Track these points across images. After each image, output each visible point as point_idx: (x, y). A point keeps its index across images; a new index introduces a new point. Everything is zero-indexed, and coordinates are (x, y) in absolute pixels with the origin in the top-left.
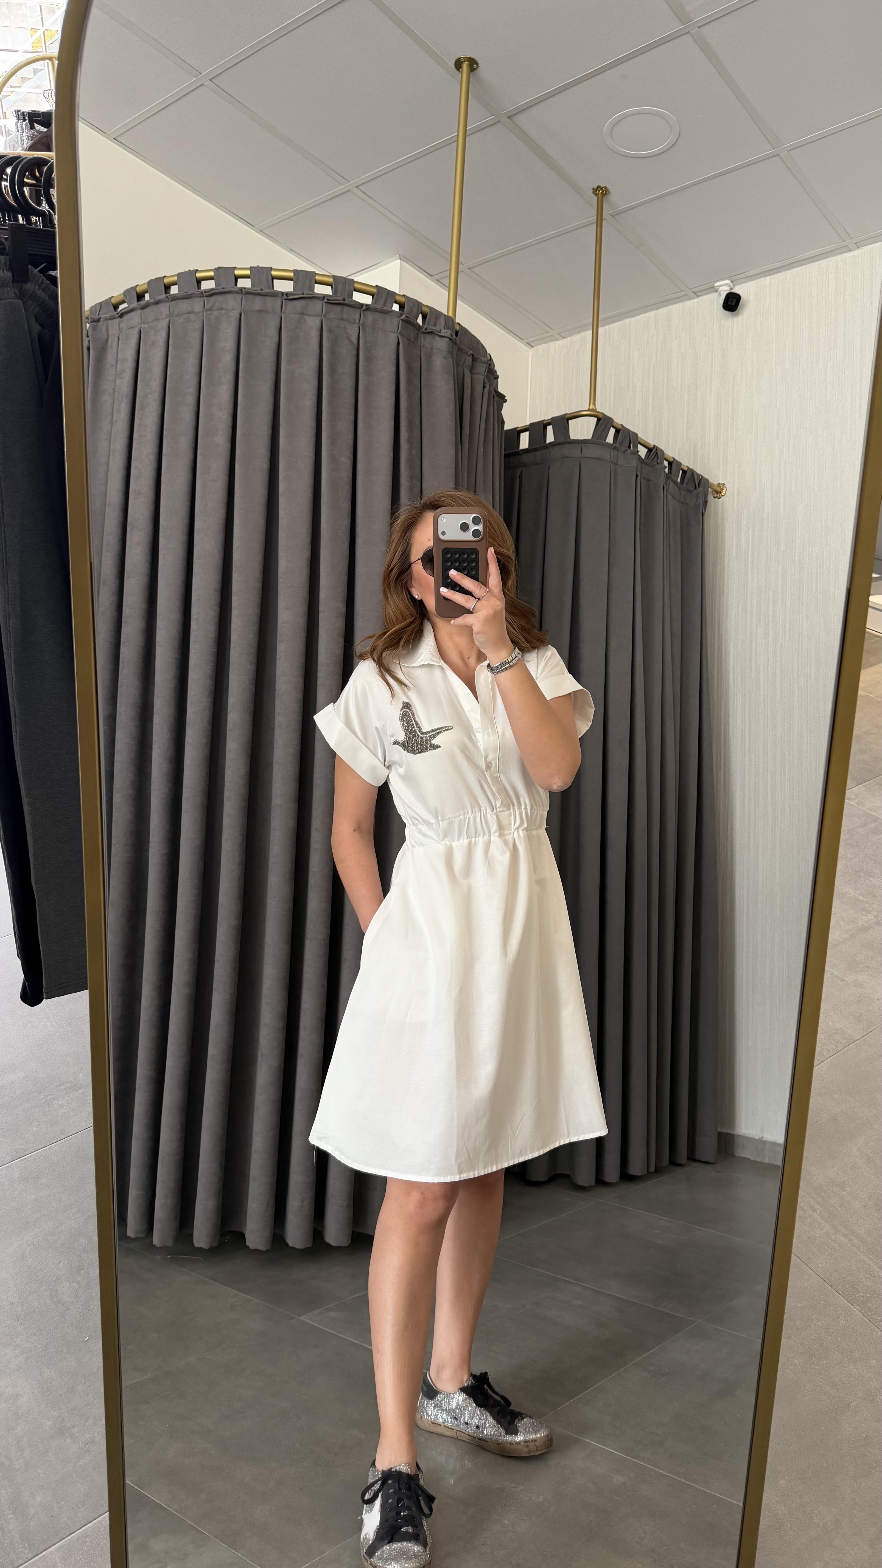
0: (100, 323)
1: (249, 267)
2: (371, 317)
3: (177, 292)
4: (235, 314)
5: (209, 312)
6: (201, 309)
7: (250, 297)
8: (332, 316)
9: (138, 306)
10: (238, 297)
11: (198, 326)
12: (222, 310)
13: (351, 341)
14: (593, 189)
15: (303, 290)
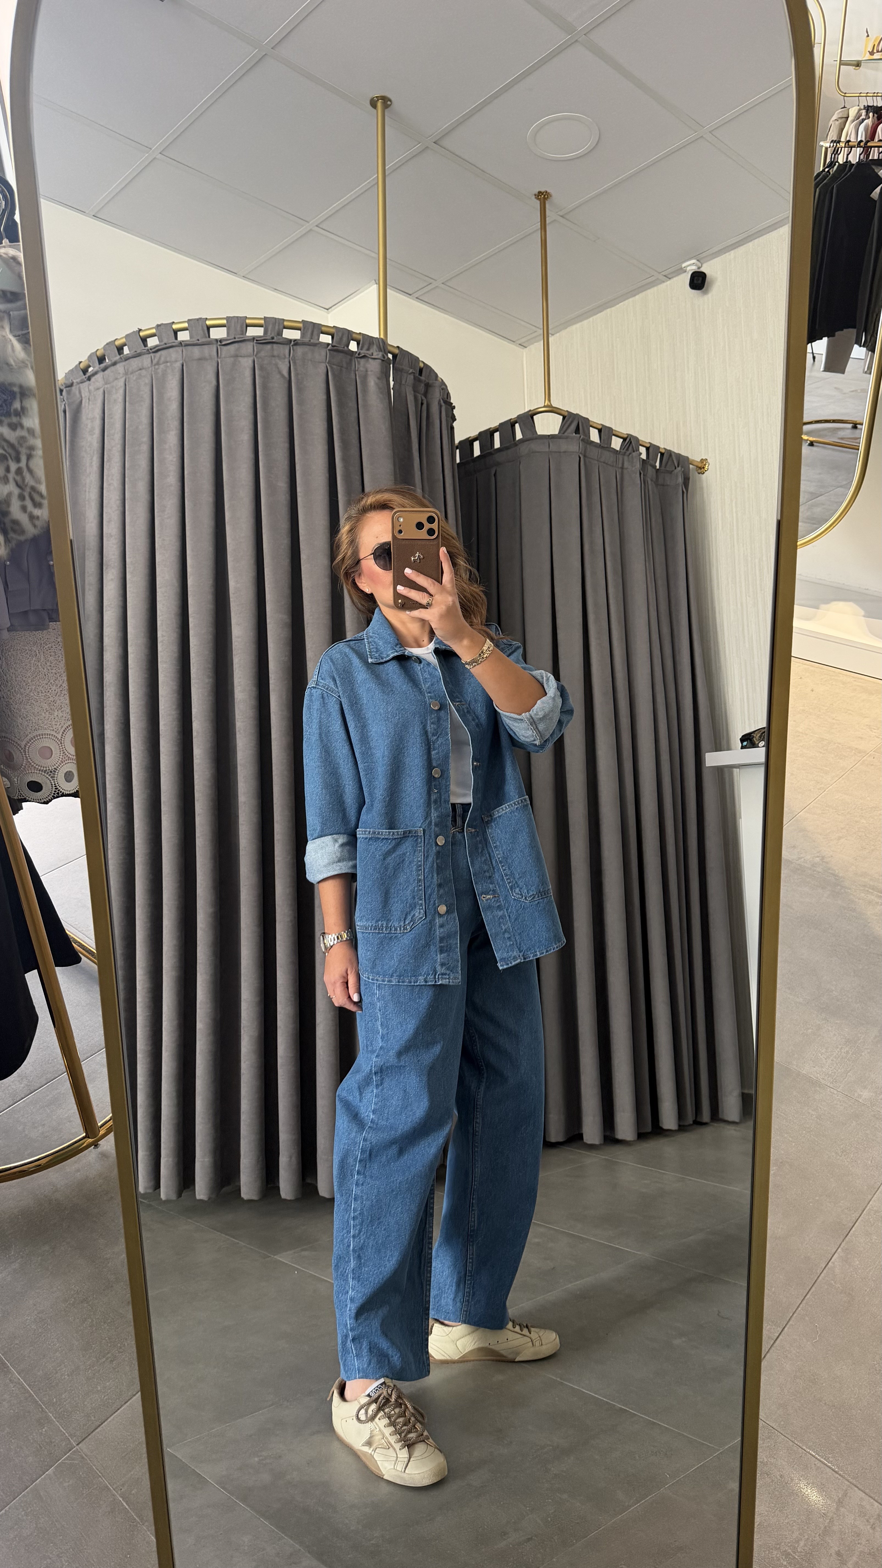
0: (73, 388)
1: (186, 320)
2: (300, 350)
3: (128, 352)
4: (178, 365)
5: (157, 367)
6: (149, 365)
7: (189, 348)
8: (263, 355)
9: (99, 370)
10: (179, 349)
11: (147, 380)
12: (167, 362)
13: (283, 376)
14: (535, 195)
15: (235, 335)
